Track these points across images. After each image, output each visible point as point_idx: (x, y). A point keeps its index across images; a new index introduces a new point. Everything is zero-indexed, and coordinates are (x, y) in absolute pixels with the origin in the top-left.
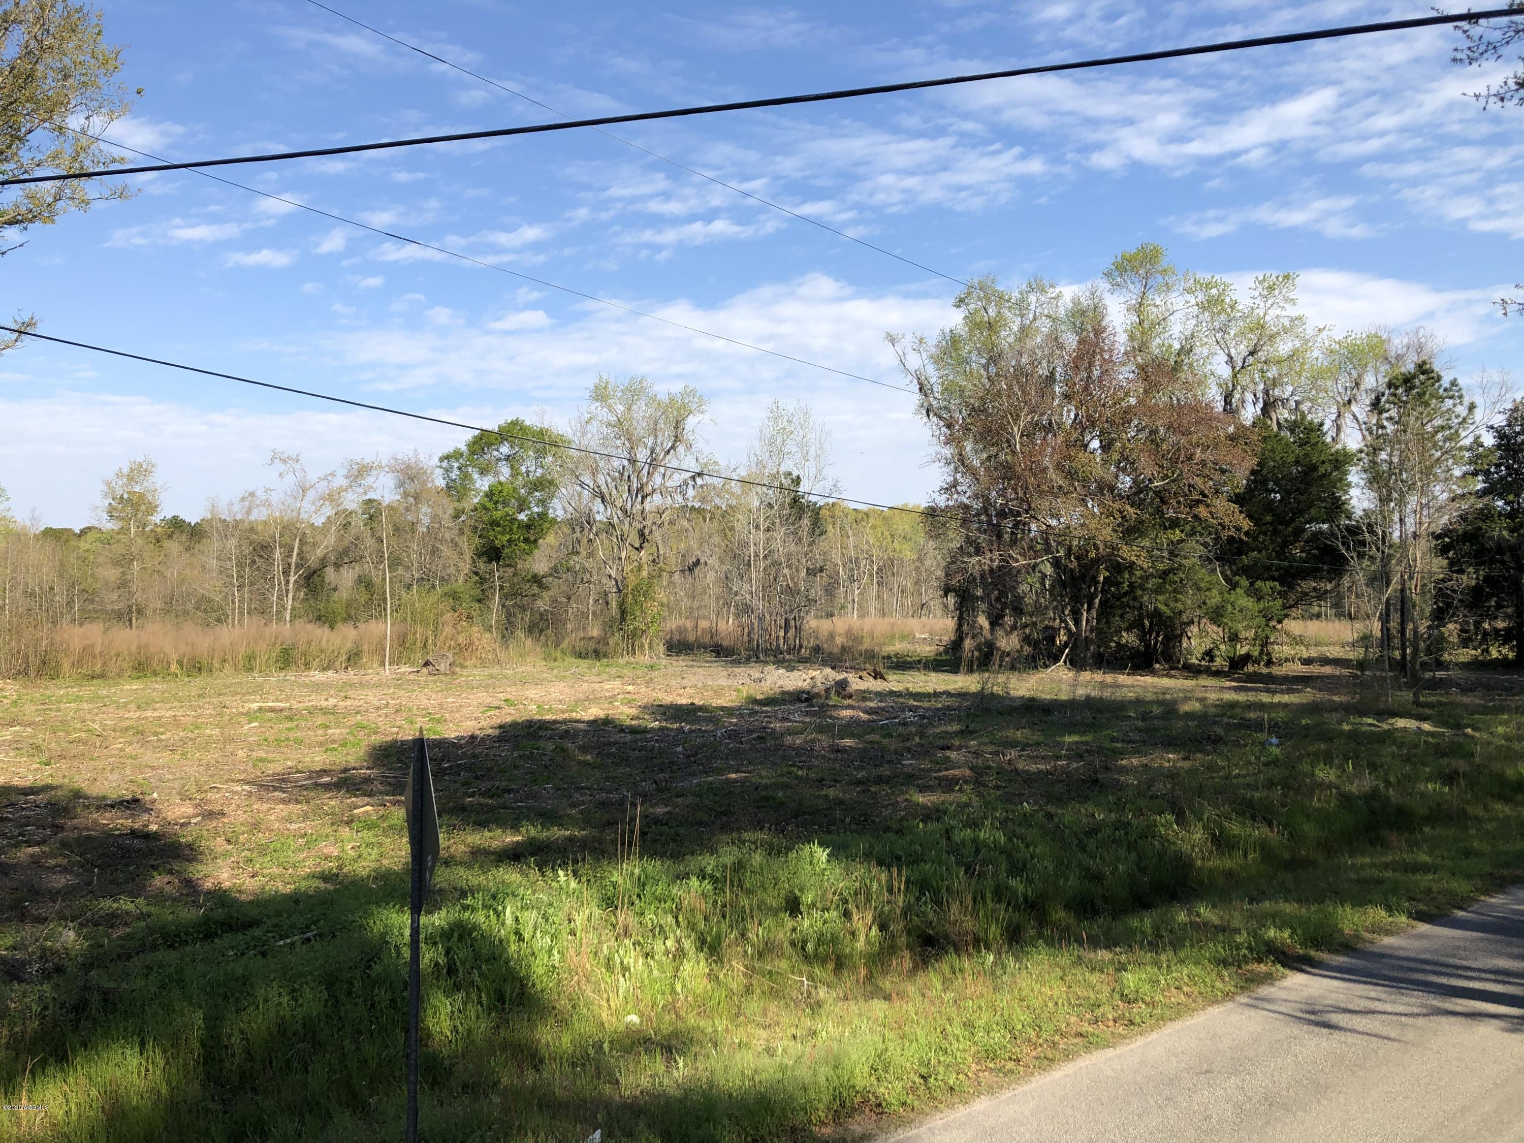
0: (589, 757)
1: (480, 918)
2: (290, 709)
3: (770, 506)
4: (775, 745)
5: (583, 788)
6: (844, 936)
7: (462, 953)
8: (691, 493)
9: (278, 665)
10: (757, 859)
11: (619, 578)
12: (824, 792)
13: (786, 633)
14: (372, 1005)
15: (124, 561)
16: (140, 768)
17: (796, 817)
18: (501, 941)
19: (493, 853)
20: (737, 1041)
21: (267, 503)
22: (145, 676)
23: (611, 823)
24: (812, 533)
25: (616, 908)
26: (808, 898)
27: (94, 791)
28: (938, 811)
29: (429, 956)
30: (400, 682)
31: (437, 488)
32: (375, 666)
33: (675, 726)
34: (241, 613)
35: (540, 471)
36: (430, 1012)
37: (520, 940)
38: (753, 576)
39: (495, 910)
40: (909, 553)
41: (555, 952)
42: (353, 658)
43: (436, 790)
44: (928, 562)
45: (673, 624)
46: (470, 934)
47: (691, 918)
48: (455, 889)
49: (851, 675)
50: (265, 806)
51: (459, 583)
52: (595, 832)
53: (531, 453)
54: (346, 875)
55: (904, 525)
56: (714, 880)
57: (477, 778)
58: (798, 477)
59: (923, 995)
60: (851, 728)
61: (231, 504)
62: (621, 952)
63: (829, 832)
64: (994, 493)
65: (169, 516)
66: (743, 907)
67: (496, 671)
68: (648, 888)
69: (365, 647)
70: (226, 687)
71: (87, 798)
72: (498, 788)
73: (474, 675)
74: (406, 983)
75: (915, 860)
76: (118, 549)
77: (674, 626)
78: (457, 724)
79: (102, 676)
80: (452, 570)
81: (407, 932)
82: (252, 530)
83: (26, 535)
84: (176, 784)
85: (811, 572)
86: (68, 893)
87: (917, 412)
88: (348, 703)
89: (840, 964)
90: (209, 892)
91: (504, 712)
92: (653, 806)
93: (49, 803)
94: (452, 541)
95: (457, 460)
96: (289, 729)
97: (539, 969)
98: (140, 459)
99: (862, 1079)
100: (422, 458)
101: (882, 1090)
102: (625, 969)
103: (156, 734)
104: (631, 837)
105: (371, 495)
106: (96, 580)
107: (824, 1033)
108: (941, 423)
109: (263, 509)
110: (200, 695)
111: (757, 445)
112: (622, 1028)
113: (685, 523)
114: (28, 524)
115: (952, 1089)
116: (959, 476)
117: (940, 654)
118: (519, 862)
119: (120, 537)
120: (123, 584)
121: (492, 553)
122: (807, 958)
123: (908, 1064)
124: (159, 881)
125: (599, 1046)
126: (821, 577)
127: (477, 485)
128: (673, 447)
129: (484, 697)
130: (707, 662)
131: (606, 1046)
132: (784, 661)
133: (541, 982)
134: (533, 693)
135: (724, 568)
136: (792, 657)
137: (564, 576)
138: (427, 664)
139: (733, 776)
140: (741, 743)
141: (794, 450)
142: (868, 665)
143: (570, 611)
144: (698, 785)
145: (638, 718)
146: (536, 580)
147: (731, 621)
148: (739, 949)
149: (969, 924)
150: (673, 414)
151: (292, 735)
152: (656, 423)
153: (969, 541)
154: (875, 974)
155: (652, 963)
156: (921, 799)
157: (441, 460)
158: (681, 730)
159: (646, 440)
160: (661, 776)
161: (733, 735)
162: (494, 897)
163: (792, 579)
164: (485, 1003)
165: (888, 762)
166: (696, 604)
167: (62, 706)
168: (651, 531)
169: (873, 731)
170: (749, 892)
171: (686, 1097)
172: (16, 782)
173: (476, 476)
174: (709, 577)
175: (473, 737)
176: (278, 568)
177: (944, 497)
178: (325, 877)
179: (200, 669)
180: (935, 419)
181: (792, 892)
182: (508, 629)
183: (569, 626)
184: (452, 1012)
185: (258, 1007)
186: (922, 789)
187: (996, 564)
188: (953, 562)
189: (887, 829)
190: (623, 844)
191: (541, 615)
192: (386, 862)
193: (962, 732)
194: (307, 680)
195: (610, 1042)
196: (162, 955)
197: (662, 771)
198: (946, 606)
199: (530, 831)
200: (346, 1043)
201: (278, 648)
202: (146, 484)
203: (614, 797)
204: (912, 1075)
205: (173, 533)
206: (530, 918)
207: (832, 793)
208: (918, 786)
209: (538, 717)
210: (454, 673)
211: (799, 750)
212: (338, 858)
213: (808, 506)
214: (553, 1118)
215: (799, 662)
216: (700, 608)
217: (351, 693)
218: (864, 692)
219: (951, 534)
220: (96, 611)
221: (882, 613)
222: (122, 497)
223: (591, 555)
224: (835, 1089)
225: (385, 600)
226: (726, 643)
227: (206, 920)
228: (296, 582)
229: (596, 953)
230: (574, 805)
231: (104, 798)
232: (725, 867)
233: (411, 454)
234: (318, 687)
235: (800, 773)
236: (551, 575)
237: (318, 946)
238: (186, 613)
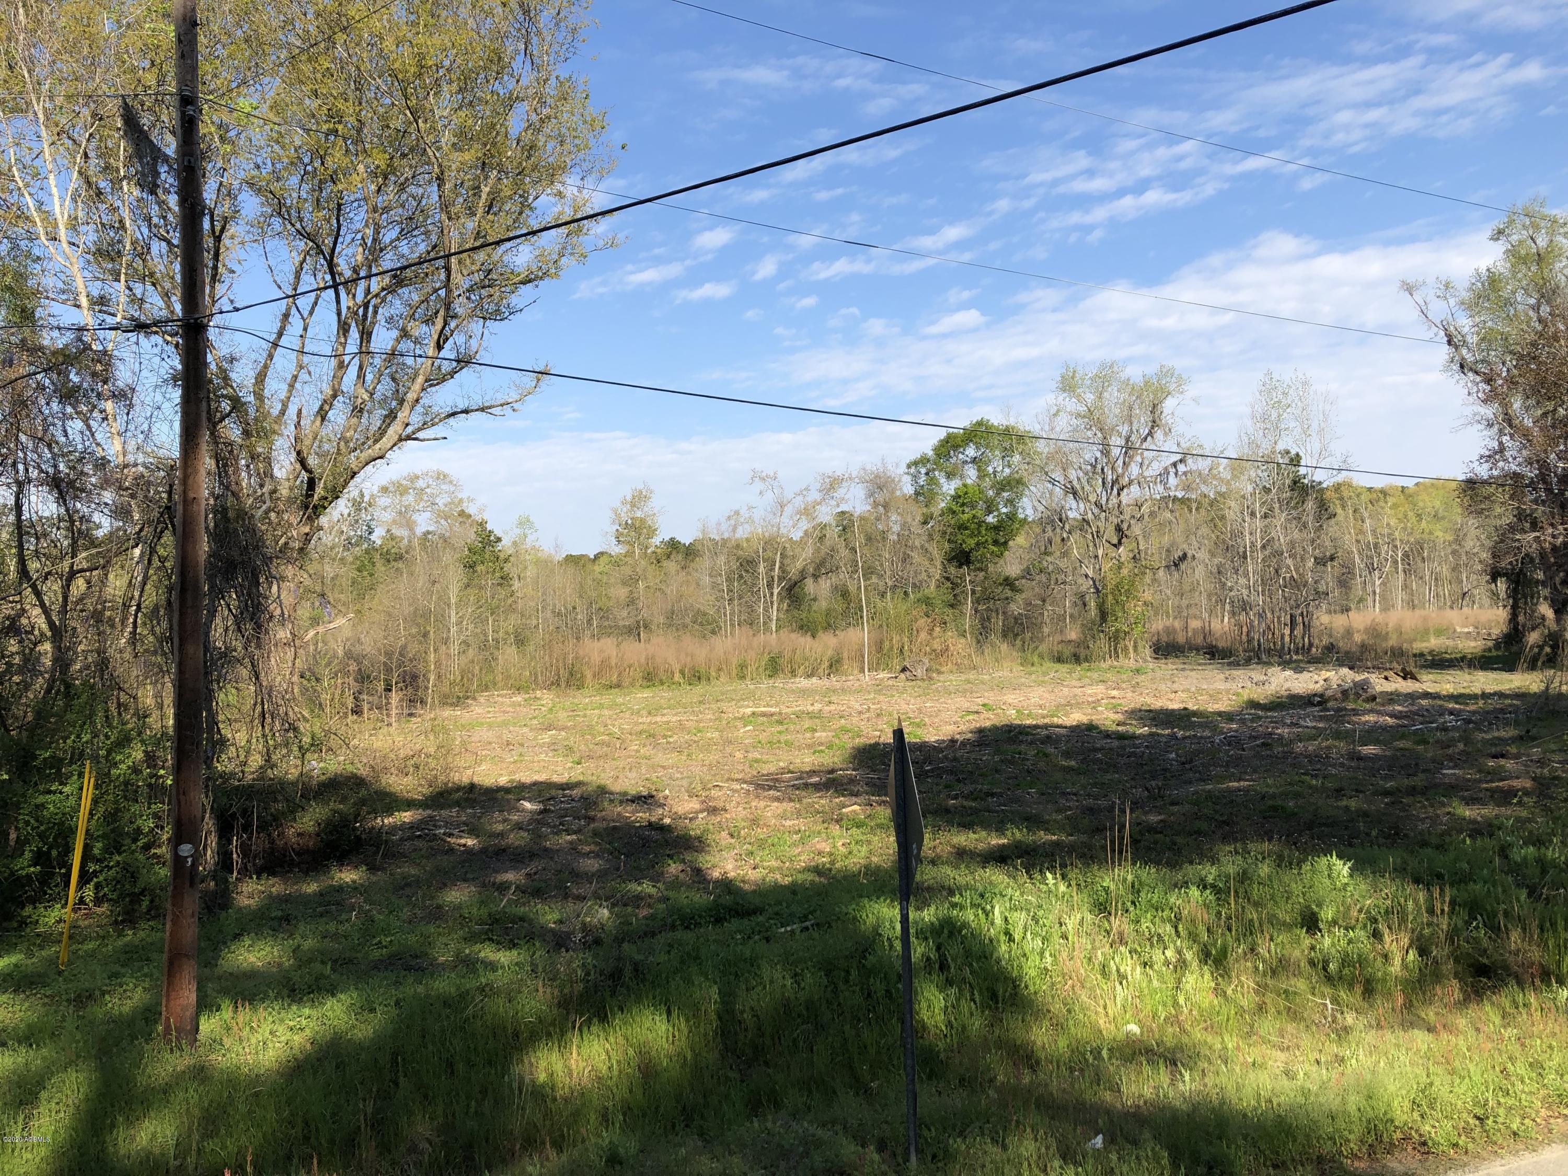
0: (1073, 763)
1: (969, 915)
2: (780, 714)
3: (1267, 490)
4: (1283, 752)
5: (1069, 794)
6: (1375, 960)
7: (953, 950)
8: (1173, 481)
9: (767, 673)
10: (1265, 869)
11: (1097, 577)
12: (1344, 803)
13: (1292, 631)
14: (869, 995)
15: (631, 581)
16: (653, 768)
17: (1310, 828)
18: (991, 941)
19: (979, 855)
20: (1250, 1060)
21: (750, 520)
22: (654, 685)
23: (1100, 830)
24: (1318, 518)
25: (1110, 914)
26: (1327, 914)
27: (617, 787)
28: (1490, 825)
29: (919, 950)
30: (879, 688)
31: (904, 495)
32: (856, 672)
33: (1167, 732)
34: (732, 625)
35: (1007, 471)
36: (924, 1005)
37: (1010, 940)
38: (1250, 569)
39: (983, 909)
40: (1440, 534)
41: (1047, 954)
42: (835, 666)
43: (920, 792)
44: (1469, 544)
45: (1158, 625)
46: (960, 932)
47: (1192, 929)
48: (943, 887)
49: (1374, 676)
50: (762, 804)
51: (931, 589)
52: (1084, 838)
53: (997, 453)
54: (839, 871)
55: (1432, 502)
56: (1216, 890)
57: (959, 781)
58: (1297, 455)
59: (1478, 1030)
60: (1372, 734)
61: (719, 524)
62: (1117, 959)
63: (1351, 845)
64: (1553, 456)
65: (667, 539)
66: (1251, 920)
67: (972, 676)
68: (1143, 894)
69: (845, 655)
70: (723, 694)
71: (612, 793)
72: (981, 791)
73: (951, 681)
74: (900, 977)
75: (1461, 879)
76: (627, 570)
77: (1160, 627)
78: (937, 728)
79: (618, 686)
80: (924, 576)
81: (898, 927)
82: (738, 546)
83: (551, 562)
84: (685, 783)
85: (1321, 562)
86: (602, 875)
87: (1446, 369)
88: (833, 707)
89: (1369, 989)
90: (717, 881)
91: (982, 716)
92: (1146, 813)
93: (582, 797)
94: (922, 547)
95: (924, 465)
96: (780, 732)
97: (1030, 969)
98: (640, 486)
99: (1401, 1113)
100: (890, 467)
101: (1428, 1128)
102: (1122, 977)
103: (665, 737)
104: (1121, 844)
105: (844, 507)
106: (609, 598)
107: (1354, 1061)
108: (1478, 379)
109: (746, 526)
110: (700, 702)
111: (1249, 423)
112: (1121, 1036)
113: (1168, 515)
114: (553, 552)
115: (1515, 1134)
116: (1505, 439)
117: (1490, 650)
118: (1006, 864)
119: (627, 559)
120: (631, 602)
121: (961, 558)
122: (1328, 979)
123: (1460, 1103)
124: (673, 868)
125: (1097, 1052)
126: (1332, 567)
127: (944, 489)
128: (1150, 434)
129: (963, 703)
130: (1200, 664)
131: (1105, 1053)
132: (1290, 662)
133: (1034, 984)
134: (1010, 698)
135: (1216, 561)
136: (1300, 657)
137: (1037, 578)
138: (904, 670)
139: (1236, 784)
140: (1244, 750)
141: (1292, 425)
142: (1395, 665)
143: (1046, 613)
144: (1196, 792)
145: (1124, 724)
146: (1008, 582)
147: (1226, 619)
148: (1249, 964)
149: (1535, 954)
150: (1148, 398)
151: (783, 738)
152: (1131, 408)
153: (1521, 516)
154: (1415, 1002)
155: (1151, 972)
156: (1467, 812)
157: (909, 467)
158: (1173, 736)
159: (1120, 428)
160: (1153, 783)
161: (1234, 741)
162: (982, 896)
163: (1297, 570)
164: (977, 1000)
165: (1424, 771)
166: (1185, 602)
167: (588, 712)
168: (1129, 526)
169: (1403, 737)
170: (1256, 904)
171: (1194, 1111)
172: (556, 779)
173: (943, 481)
174: (1198, 573)
175: (953, 741)
176: (762, 583)
177: (1486, 466)
178: (817, 870)
179: (699, 678)
180: (1470, 374)
181: (1308, 907)
182: (983, 632)
183: (1046, 630)
184: (946, 1007)
185: (765, 988)
186: (1470, 801)
187: (1561, 539)
188: (1502, 541)
189: (1424, 844)
190: (1113, 851)
191: (1015, 618)
192: (875, 859)
193: (1521, 738)
194: (794, 686)
195: (1109, 1050)
196: (679, 934)
197: (1154, 778)
198: (1495, 594)
199: (1015, 834)
200: (847, 1027)
201: (766, 657)
202: (646, 509)
203: (1103, 803)
204: (1465, 1115)
205: (671, 553)
206: (1019, 919)
207: (1353, 804)
208: (1463, 798)
209: (1018, 722)
210: (931, 678)
211: (1313, 758)
212: (831, 854)
213: (1312, 487)
214: (1053, 1118)
215: (1309, 662)
216: (1189, 606)
217: (834, 699)
218: (1392, 694)
219: (1498, 510)
220: (611, 627)
221: (1411, 605)
222: (626, 523)
223: (1065, 554)
224: (1369, 1122)
225: (861, 610)
226: (1221, 644)
227: (716, 905)
228: (779, 594)
229: (1090, 959)
230: (1059, 811)
231: (625, 794)
232: (1228, 876)
233: (879, 465)
234: (804, 693)
235: (1314, 782)
236: (1023, 577)
237: (816, 935)
238: (685, 626)
